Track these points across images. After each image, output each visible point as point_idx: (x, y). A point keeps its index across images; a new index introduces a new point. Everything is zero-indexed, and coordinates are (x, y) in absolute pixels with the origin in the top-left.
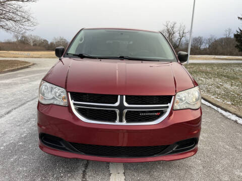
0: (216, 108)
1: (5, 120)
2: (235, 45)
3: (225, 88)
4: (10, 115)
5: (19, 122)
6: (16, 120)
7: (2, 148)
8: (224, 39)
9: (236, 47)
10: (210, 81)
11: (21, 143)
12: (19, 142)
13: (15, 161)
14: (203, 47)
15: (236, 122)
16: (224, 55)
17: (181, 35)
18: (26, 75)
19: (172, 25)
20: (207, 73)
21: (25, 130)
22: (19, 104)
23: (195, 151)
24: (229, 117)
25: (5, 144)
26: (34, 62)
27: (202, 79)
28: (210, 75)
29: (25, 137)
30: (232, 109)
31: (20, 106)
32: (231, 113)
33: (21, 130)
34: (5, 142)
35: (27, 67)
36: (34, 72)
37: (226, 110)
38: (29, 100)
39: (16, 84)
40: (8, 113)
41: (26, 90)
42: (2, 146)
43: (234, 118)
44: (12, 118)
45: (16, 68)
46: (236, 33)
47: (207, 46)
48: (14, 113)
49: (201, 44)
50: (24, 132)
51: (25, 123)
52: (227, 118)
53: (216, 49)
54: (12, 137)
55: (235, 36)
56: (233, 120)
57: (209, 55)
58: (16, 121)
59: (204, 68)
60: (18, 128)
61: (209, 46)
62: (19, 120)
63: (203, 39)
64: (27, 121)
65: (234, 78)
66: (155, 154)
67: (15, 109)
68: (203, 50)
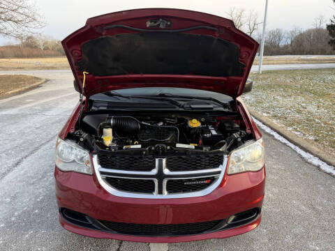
0: (293, 146)
1: (14, 176)
2: (329, 40)
3: (309, 112)
4: (20, 167)
5: (33, 178)
6: (29, 175)
7: (13, 219)
8: (313, 30)
9: (329, 43)
10: (288, 102)
11: (37, 211)
12: (34, 209)
13: (31, 237)
14: (282, 44)
15: (318, 167)
16: (313, 54)
17: (252, 27)
18: (38, 100)
19: (238, 14)
20: (286, 87)
21: (41, 190)
22: (31, 149)
23: (258, 222)
24: (309, 161)
25: (16, 214)
26: (48, 78)
27: (278, 97)
28: (290, 90)
29: (42, 201)
30: (314, 148)
31: (32, 153)
32: (312, 154)
33: (36, 191)
34: (16, 210)
35: (38, 86)
36: (47, 95)
37: (306, 150)
38: (43, 142)
39: (24, 116)
40: (17, 164)
41: (38, 126)
42: (13, 215)
43: (316, 161)
44: (22, 172)
45: (23, 88)
46: (329, 23)
47: (289, 42)
48: (24, 164)
49: (280, 40)
50: (40, 193)
51: (40, 179)
52: (307, 162)
53: (301, 45)
54: (25, 202)
55: (329, 27)
56: (314, 166)
57: (291, 54)
58: (28, 177)
59: (282, 78)
60: (32, 187)
61: (292, 41)
62: (33, 175)
63: (284, 31)
64: (43, 177)
65: (323, 95)
66: (206, 230)
67: (26, 157)
68: (283, 49)
